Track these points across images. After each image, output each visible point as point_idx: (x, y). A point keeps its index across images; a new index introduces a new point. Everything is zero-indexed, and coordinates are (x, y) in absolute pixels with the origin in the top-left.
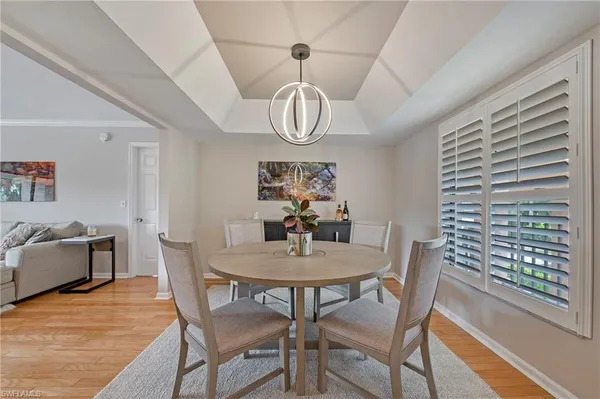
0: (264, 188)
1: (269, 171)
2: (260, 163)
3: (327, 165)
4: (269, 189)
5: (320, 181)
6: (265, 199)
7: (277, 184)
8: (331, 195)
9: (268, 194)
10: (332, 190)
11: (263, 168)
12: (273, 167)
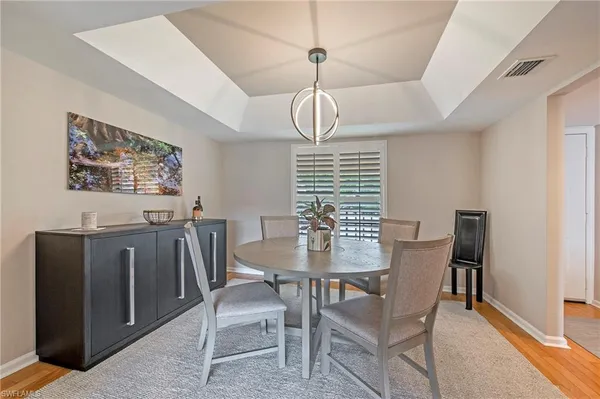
0: (81, 167)
1: (91, 136)
2: (72, 117)
3: (174, 149)
4: (93, 170)
5: (167, 169)
6: (85, 187)
7: (108, 164)
8: (178, 188)
9: (90, 178)
10: (179, 181)
11: (79, 127)
12: (100, 132)
